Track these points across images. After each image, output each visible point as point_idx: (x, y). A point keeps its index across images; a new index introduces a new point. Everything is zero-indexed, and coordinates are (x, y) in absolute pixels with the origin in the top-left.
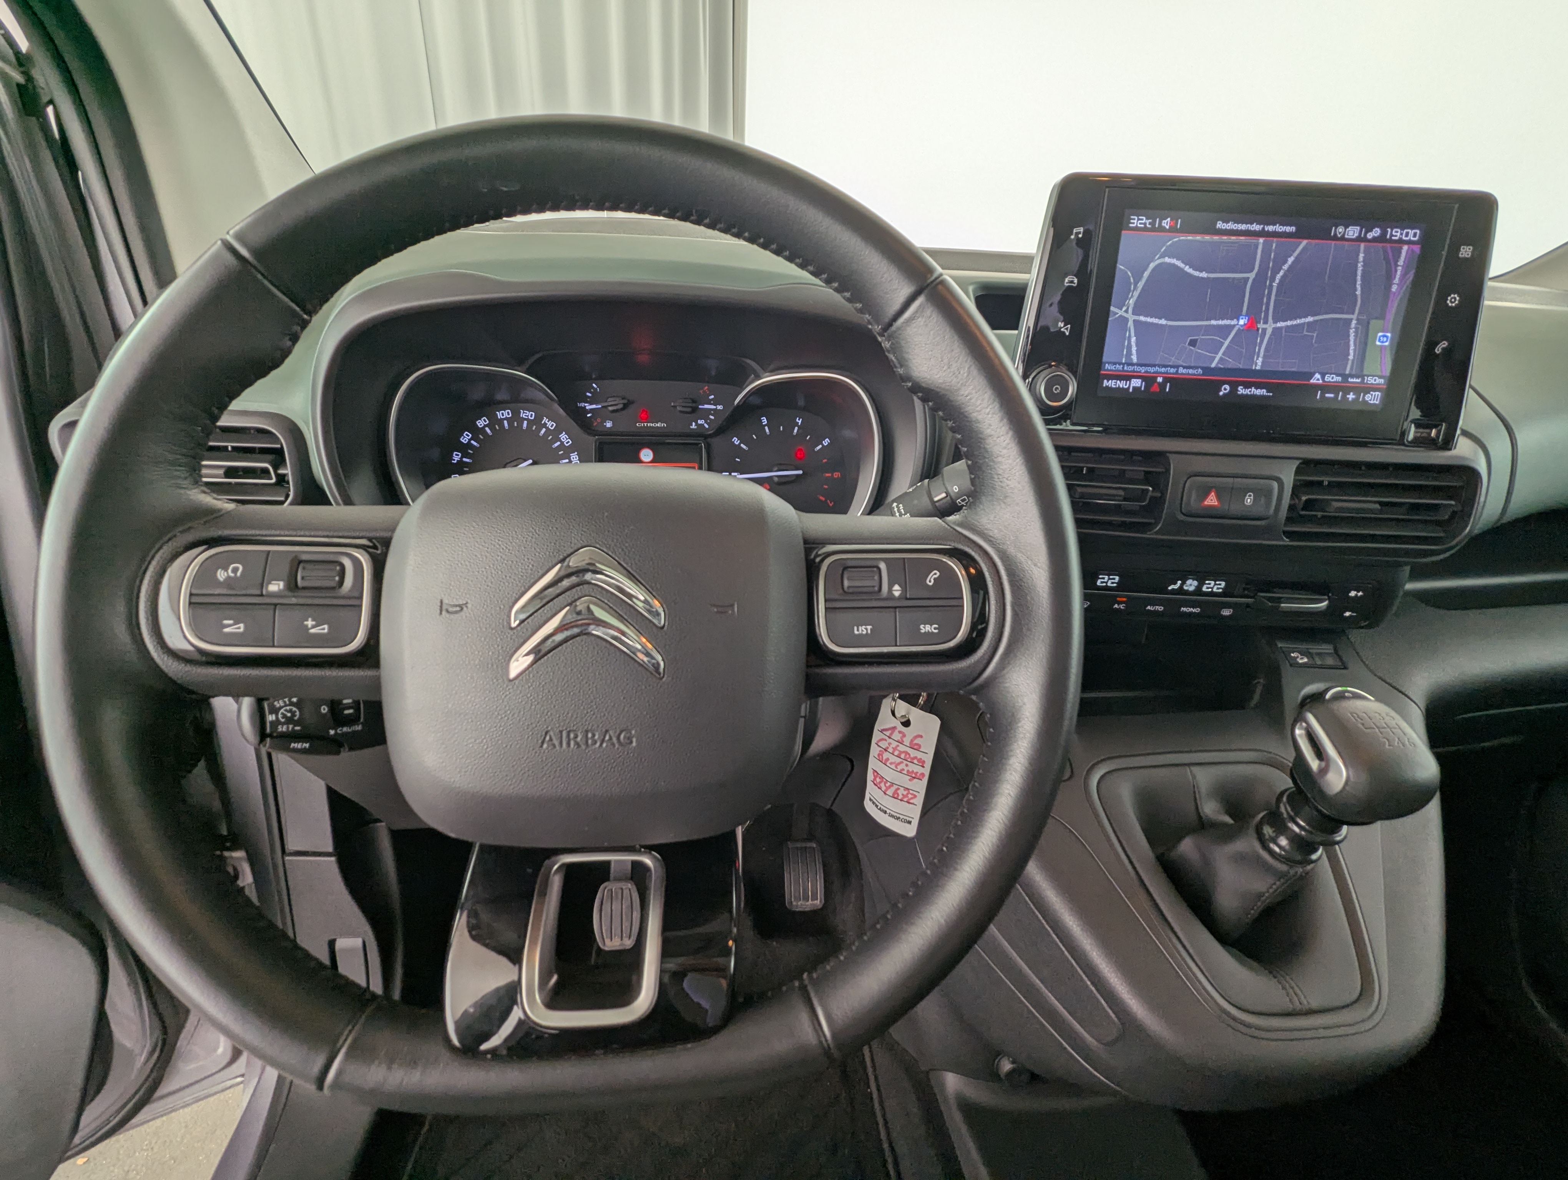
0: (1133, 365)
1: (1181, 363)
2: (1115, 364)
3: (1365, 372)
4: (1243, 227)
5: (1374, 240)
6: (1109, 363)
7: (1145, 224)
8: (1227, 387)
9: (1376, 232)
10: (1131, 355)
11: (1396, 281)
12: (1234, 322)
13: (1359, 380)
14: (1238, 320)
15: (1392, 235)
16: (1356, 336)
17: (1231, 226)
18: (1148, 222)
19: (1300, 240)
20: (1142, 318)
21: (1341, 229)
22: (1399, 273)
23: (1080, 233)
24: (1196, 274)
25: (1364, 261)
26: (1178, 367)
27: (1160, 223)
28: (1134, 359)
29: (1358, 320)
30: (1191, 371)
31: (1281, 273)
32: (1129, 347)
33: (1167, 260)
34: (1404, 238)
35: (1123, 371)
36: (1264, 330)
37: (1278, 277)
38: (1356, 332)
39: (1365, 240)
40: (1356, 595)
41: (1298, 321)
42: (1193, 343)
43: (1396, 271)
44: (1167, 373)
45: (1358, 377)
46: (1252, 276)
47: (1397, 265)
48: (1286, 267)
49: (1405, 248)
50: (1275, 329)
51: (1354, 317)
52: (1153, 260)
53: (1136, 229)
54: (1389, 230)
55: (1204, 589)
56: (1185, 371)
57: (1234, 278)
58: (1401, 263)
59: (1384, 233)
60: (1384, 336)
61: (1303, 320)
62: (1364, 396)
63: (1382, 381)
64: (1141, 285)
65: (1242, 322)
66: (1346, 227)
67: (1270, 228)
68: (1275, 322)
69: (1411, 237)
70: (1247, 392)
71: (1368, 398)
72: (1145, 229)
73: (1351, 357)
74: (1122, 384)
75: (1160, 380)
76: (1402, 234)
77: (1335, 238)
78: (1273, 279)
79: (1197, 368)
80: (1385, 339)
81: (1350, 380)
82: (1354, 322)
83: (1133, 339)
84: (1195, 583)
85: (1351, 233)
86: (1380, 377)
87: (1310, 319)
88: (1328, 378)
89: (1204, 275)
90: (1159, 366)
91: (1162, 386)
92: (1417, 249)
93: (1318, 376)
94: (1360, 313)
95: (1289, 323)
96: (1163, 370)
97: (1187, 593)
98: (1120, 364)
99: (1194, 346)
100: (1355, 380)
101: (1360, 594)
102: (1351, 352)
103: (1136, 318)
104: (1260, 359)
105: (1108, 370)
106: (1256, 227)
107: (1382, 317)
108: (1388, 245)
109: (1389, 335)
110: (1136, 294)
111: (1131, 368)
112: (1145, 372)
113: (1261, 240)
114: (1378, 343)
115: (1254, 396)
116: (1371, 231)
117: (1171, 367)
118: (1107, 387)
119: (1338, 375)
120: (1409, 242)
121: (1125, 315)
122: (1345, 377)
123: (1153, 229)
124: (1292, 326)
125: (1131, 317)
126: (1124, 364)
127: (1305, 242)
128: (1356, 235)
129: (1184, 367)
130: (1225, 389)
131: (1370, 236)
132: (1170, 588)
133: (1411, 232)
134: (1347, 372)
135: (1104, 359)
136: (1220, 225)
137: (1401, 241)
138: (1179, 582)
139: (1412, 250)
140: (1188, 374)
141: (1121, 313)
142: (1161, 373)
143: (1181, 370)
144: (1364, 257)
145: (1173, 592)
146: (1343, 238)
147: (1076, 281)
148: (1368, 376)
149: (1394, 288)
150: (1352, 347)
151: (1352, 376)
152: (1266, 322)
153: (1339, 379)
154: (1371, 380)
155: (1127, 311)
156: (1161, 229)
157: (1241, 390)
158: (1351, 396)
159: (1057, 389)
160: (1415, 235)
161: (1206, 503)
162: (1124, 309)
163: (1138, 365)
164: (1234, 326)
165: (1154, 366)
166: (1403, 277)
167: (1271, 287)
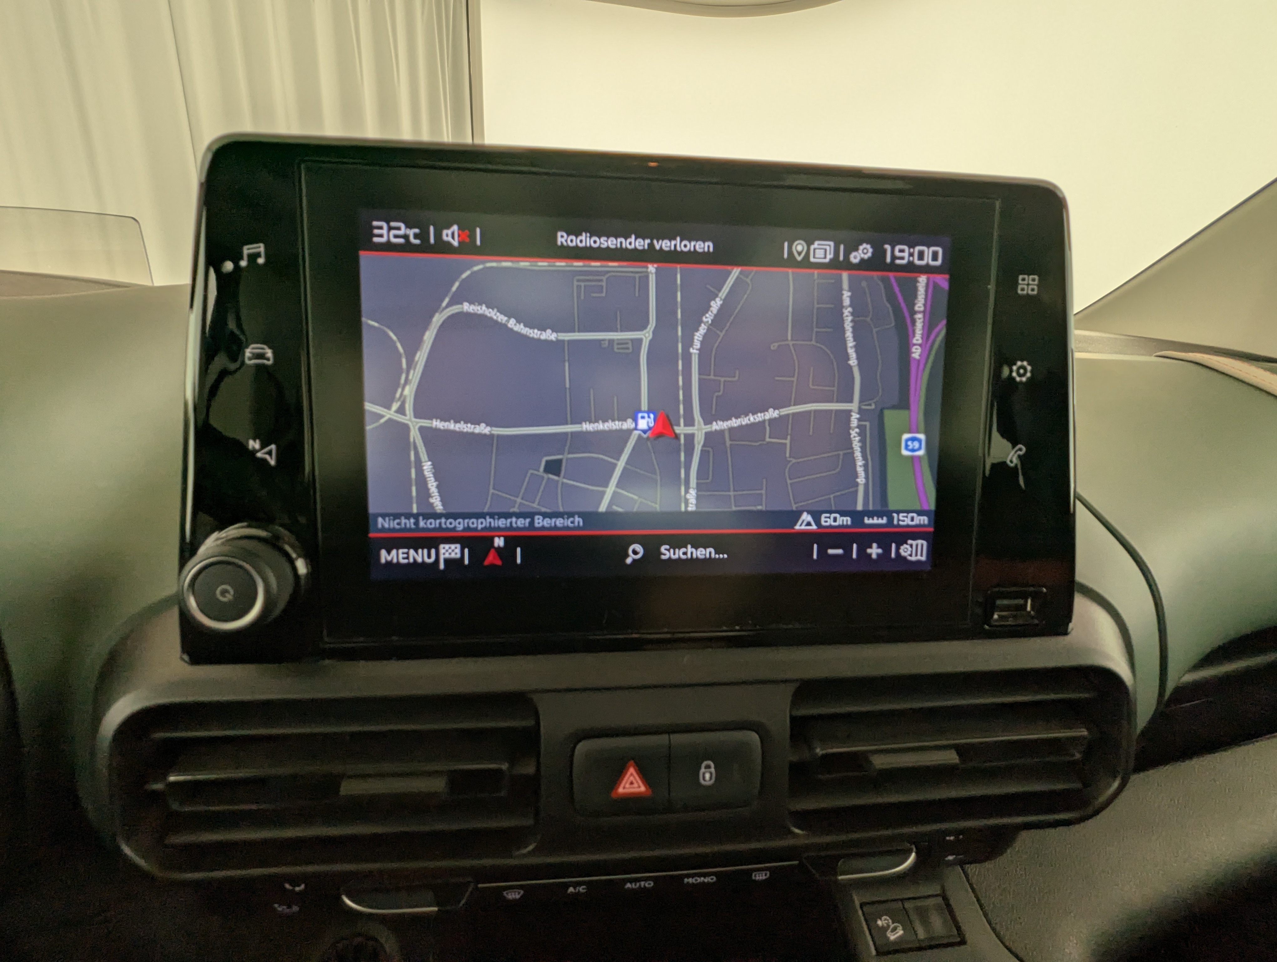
0: (436, 516)
1: (535, 506)
2: (396, 516)
3: (891, 507)
4: (611, 243)
5: (864, 265)
6: (384, 516)
7: (406, 237)
8: (638, 548)
9: (864, 252)
10: (429, 496)
11: (918, 338)
12: (628, 424)
13: (884, 521)
14: (635, 420)
15: (894, 257)
16: (863, 441)
17: (585, 240)
18: (411, 232)
19: (729, 268)
20: (437, 424)
21: (799, 246)
22: (919, 325)
23: (258, 255)
24: (535, 333)
25: (851, 305)
26: (531, 515)
27: (438, 235)
28: (437, 504)
29: (860, 411)
30: (559, 522)
31: (703, 329)
32: (422, 481)
33: (467, 307)
34: (917, 262)
35: (418, 529)
36: (690, 438)
37: (698, 336)
38: (862, 434)
39: (847, 266)
41: (752, 419)
42: (553, 467)
43: (914, 322)
44: (511, 528)
45: (880, 515)
46: (646, 336)
47: (913, 313)
48: (708, 318)
49: (922, 280)
50: (708, 435)
51: (854, 406)
52: (436, 309)
53: (388, 247)
54: (888, 247)
56: (547, 522)
57: (611, 341)
58: (919, 305)
59: (879, 253)
60: (913, 439)
61: (759, 417)
62: (898, 549)
63: (924, 520)
64: (421, 357)
65: (643, 424)
66: (809, 243)
67: (665, 245)
68: (707, 422)
69: (928, 260)
70: (679, 554)
71: (905, 550)
72: (407, 247)
73: (861, 480)
74: (420, 556)
75: (499, 542)
76: (911, 255)
77: (791, 262)
78: (689, 343)
79: (571, 515)
80: (916, 445)
81: (867, 521)
82: (855, 416)
83: (427, 466)
85: (820, 253)
86: (920, 513)
87: (772, 414)
88: (827, 520)
89: (549, 335)
90: (492, 515)
91: (507, 553)
92: (943, 281)
93: (806, 517)
94: (861, 402)
95: (734, 423)
96: (502, 523)
98: (408, 516)
99: (558, 474)
100: (875, 521)
102: (860, 470)
103: (425, 423)
104: (693, 493)
105: (383, 529)
106: (640, 244)
107: (903, 404)
108: (891, 275)
109: (922, 436)
110: (416, 375)
111: (432, 524)
112: (465, 529)
113: (652, 268)
114: (905, 452)
115: (693, 561)
116: (857, 250)
117: (518, 515)
118: (389, 564)
119: (843, 514)
120: (927, 270)
121: (399, 418)
122: (857, 516)
123: (425, 248)
124: (741, 427)
125: (415, 425)
126: (416, 516)
127: (736, 272)
128: (830, 256)
129: (545, 515)
130: (635, 553)
131: (855, 258)
133: (928, 252)
134: (860, 507)
135: (372, 508)
136: (562, 238)
137: (910, 268)
139: (936, 285)
140: (556, 528)
141: (390, 414)
142: (499, 529)
143: (539, 522)
144: (851, 298)
146: (806, 263)
147: (269, 353)
148: (898, 512)
149: (916, 352)
150: (860, 462)
151: (871, 514)
152: (690, 422)
153: (847, 520)
154: (905, 520)
155: (401, 410)
156: (443, 248)
157: (666, 553)
158: (874, 551)
159: (224, 592)
160: (935, 257)
161: (621, 790)
162: (395, 406)
163: (447, 516)
164: (629, 432)
165: (482, 515)
166: (927, 335)
167: (687, 357)
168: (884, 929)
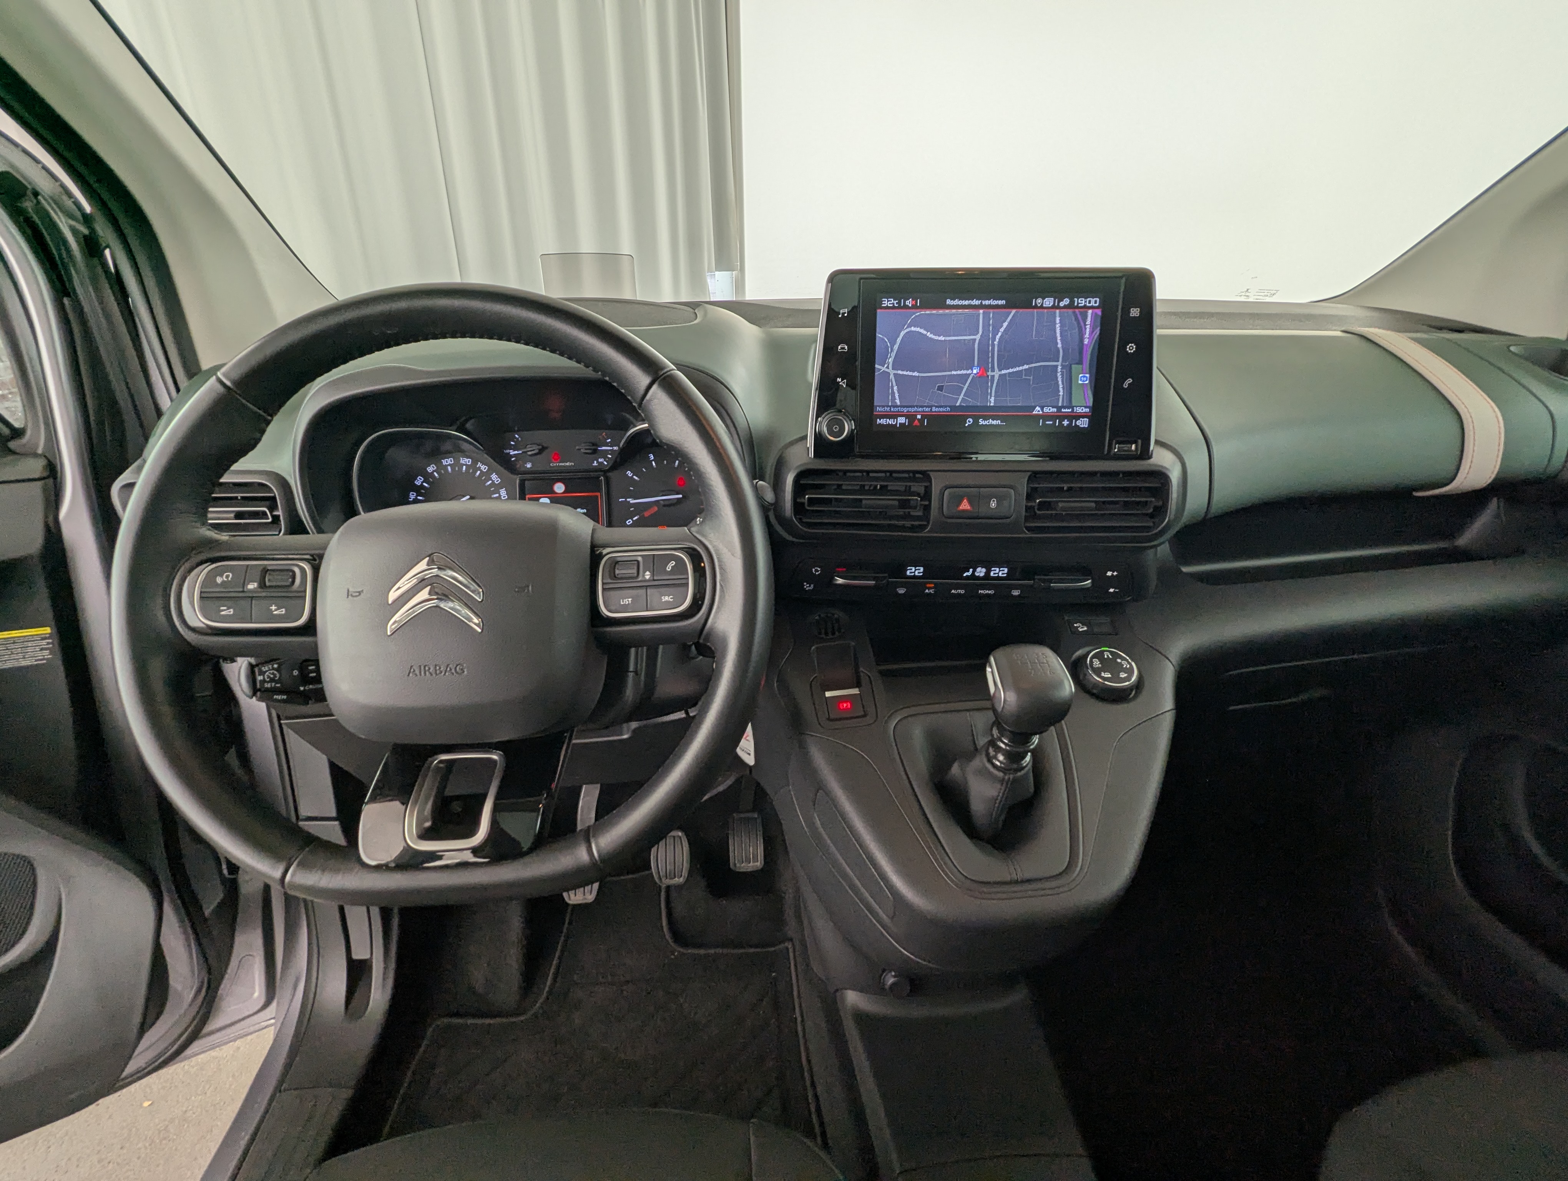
0: (897, 406)
1: (933, 403)
2: (883, 406)
3: (1073, 405)
4: (966, 303)
5: (1065, 307)
6: (879, 406)
7: (893, 304)
8: (971, 420)
9: (1066, 301)
10: (895, 399)
11: (1087, 335)
12: (969, 372)
13: (1070, 410)
14: (972, 370)
15: (1078, 303)
16: (1062, 377)
17: (956, 302)
18: (895, 302)
19: (1010, 310)
20: (900, 372)
21: (1039, 301)
22: (1088, 330)
23: (845, 313)
24: (936, 338)
25: (1060, 323)
26: (931, 407)
27: (904, 303)
28: (898, 402)
29: (1062, 365)
30: (941, 409)
31: (1000, 334)
32: (893, 393)
33: (913, 329)
34: (1088, 305)
35: (891, 411)
36: (993, 376)
37: (998, 337)
38: (1062, 375)
39: (1058, 307)
40: (1112, 575)
41: (1017, 369)
42: (940, 388)
43: (1086, 329)
44: (924, 412)
45: (1068, 408)
46: (978, 337)
47: (1085, 325)
48: (1002, 330)
49: (1090, 311)
50: (1000, 376)
51: (1059, 363)
52: (902, 329)
53: (887, 308)
54: (1076, 299)
55: (992, 574)
56: (937, 409)
57: (964, 340)
58: (1088, 322)
59: (1072, 302)
60: (1084, 377)
61: (1021, 368)
62: (1076, 422)
63: (1088, 410)
64: (896, 347)
65: (975, 371)
66: (1043, 299)
67: (987, 302)
68: (1000, 370)
69: (1093, 304)
70: (986, 423)
71: (1079, 423)
72: (894, 308)
73: (1061, 393)
74: (891, 422)
75: (919, 417)
76: (1086, 302)
77: (1036, 307)
78: (994, 339)
79: (946, 407)
80: (1085, 379)
81: (1063, 410)
82: (1059, 368)
83: (895, 388)
84: (984, 570)
85: (1047, 303)
86: (1086, 407)
87: (1026, 367)
88: (1046, 410)
89: (942, 338)
90: (917, 406)
91: (921, 421)
92: (1099, 312)
93: (1038, 408)
94: (1063, 361)
95: (1011, 370)
96: (920, 409)
97: (978, 578)
98: (888, 406)
99: (942, 391)
100: (1067, 410)
101: (1115, 573)
102: (1061, 389)
103: (896, 372)
104: (993, 398)
105: (879, 411)
106: (976, 302)
107: (1080, 362)
108: (1077, 310)
109: (1088, 375)
110: (893, 354)
111: (896, 409)
112: (907, 412)
113: (981, 311)
114: (1080, 382)
115: (992, 425)
116: (1062, 301)
117: (926, 407)
118: (880, 424)
119: (1053, 407)
120: (1092, 308)
121: (887, 370)
122: (1059, 408)
123: (899, 307)
124: (1013, 372)
125: (892, 372)
126: (890, 407)
127: (1014, 311)
128: (1051, 304)
129: (936, 407)
130: (969, 422)
131: (1062, 304)
132: (965, 575)
133: (1093, 300)
134: (1060, 405)
135: (875, 404)
136: (949, 302)
137: (1085, 307)
138: (971, 570)
139: (1096, 313)
140: (940, 412)
141: (884, 369)
142: (919, 412)
143: (934, 409)
144: (1060, 320)
145: (968, 578)
146: (1042, 307)
147: (846, 347)
148: (1077, 407)
149: (1086, 341)
150: (1061, 386)
151: (1065, 408)
152: (993, 371)
153: (1055, 410)
154: (1079, 410)
155: (888, 367)
156: (906, 307)
157: (981, 422)
158: (1066, 423)
159: (836, 428)
160: (1096, 302)
161: (961, 508)
162: (886, 366)
163: (901, 406)
164: (970, 374)
165: (914, 407)
166: (1091, 333)
167: (993, 345)
168: (1077, 627)
